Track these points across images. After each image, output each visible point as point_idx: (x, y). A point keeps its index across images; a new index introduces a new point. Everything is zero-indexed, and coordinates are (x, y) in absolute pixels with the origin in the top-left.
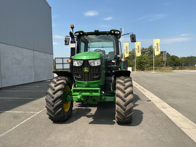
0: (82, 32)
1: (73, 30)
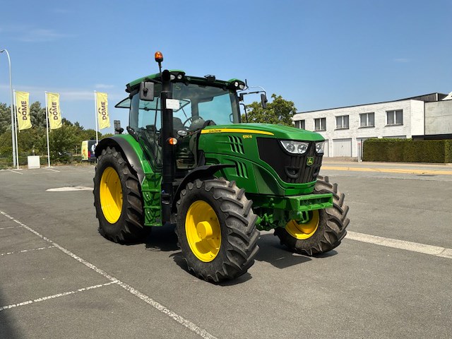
0: (182, 74)
1: (160, 65)
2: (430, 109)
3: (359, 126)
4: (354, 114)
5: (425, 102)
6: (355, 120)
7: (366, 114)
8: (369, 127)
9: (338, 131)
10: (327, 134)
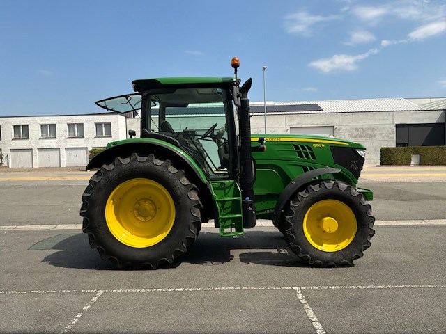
2: (131, 124)
3: (68, 136)
4: (62, 124)
5: (127, 118)
6: (62, 129)
7: (74, 124)
8: (78, 137)
9: (44, 140)
10: (30, 143)
